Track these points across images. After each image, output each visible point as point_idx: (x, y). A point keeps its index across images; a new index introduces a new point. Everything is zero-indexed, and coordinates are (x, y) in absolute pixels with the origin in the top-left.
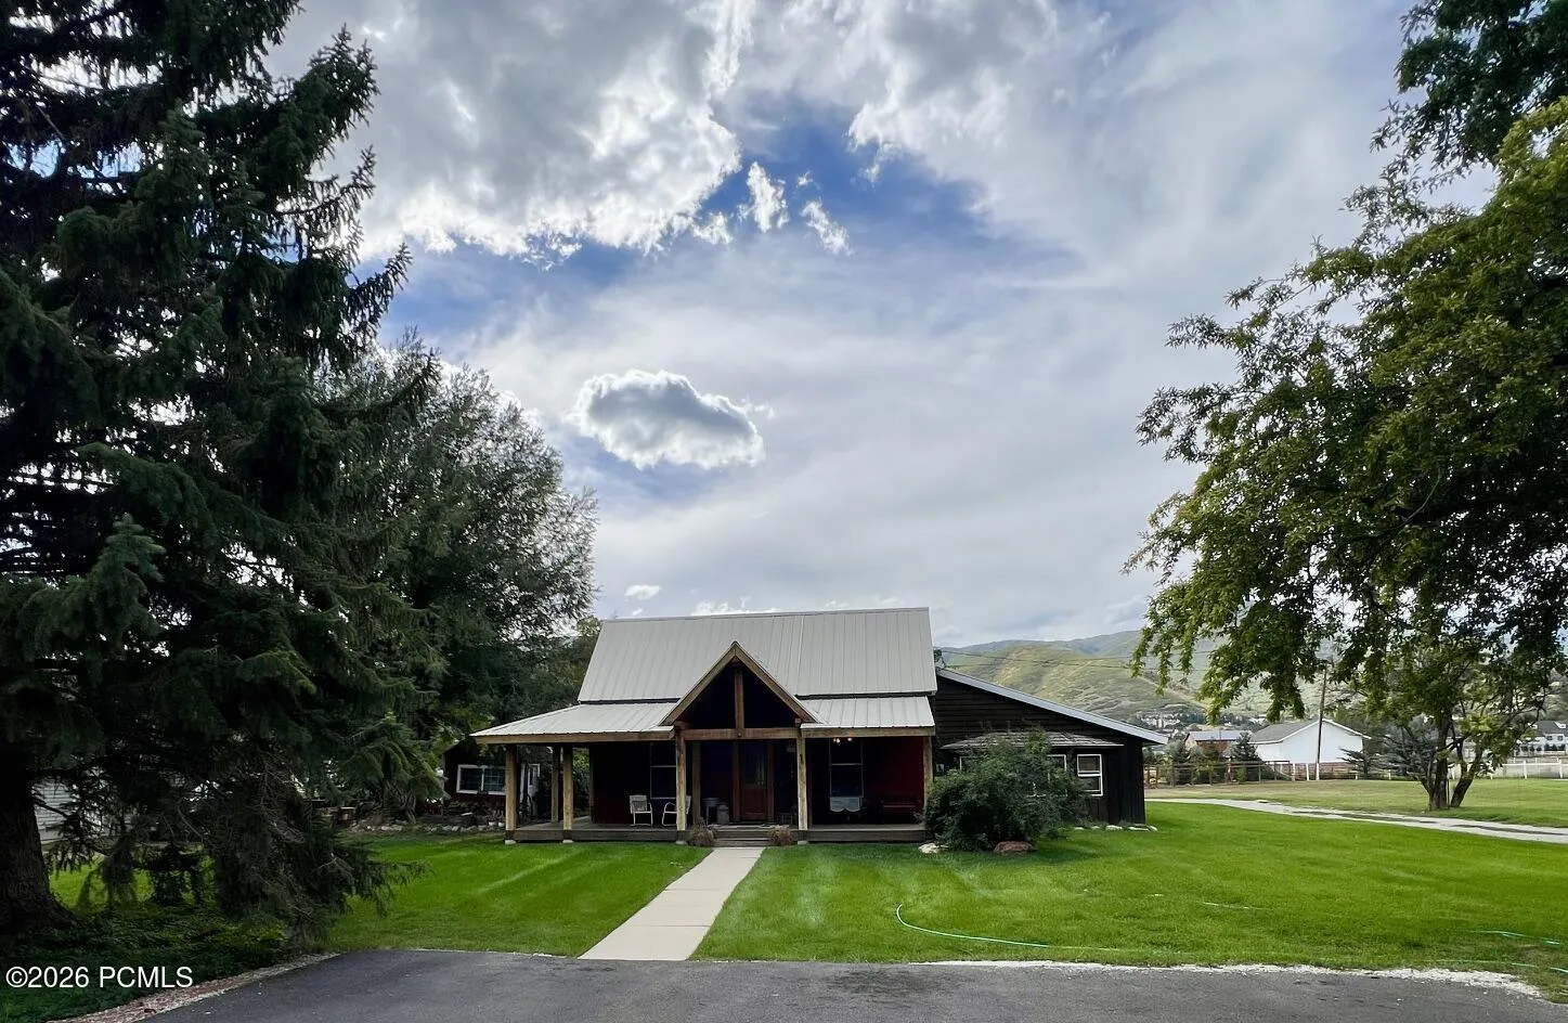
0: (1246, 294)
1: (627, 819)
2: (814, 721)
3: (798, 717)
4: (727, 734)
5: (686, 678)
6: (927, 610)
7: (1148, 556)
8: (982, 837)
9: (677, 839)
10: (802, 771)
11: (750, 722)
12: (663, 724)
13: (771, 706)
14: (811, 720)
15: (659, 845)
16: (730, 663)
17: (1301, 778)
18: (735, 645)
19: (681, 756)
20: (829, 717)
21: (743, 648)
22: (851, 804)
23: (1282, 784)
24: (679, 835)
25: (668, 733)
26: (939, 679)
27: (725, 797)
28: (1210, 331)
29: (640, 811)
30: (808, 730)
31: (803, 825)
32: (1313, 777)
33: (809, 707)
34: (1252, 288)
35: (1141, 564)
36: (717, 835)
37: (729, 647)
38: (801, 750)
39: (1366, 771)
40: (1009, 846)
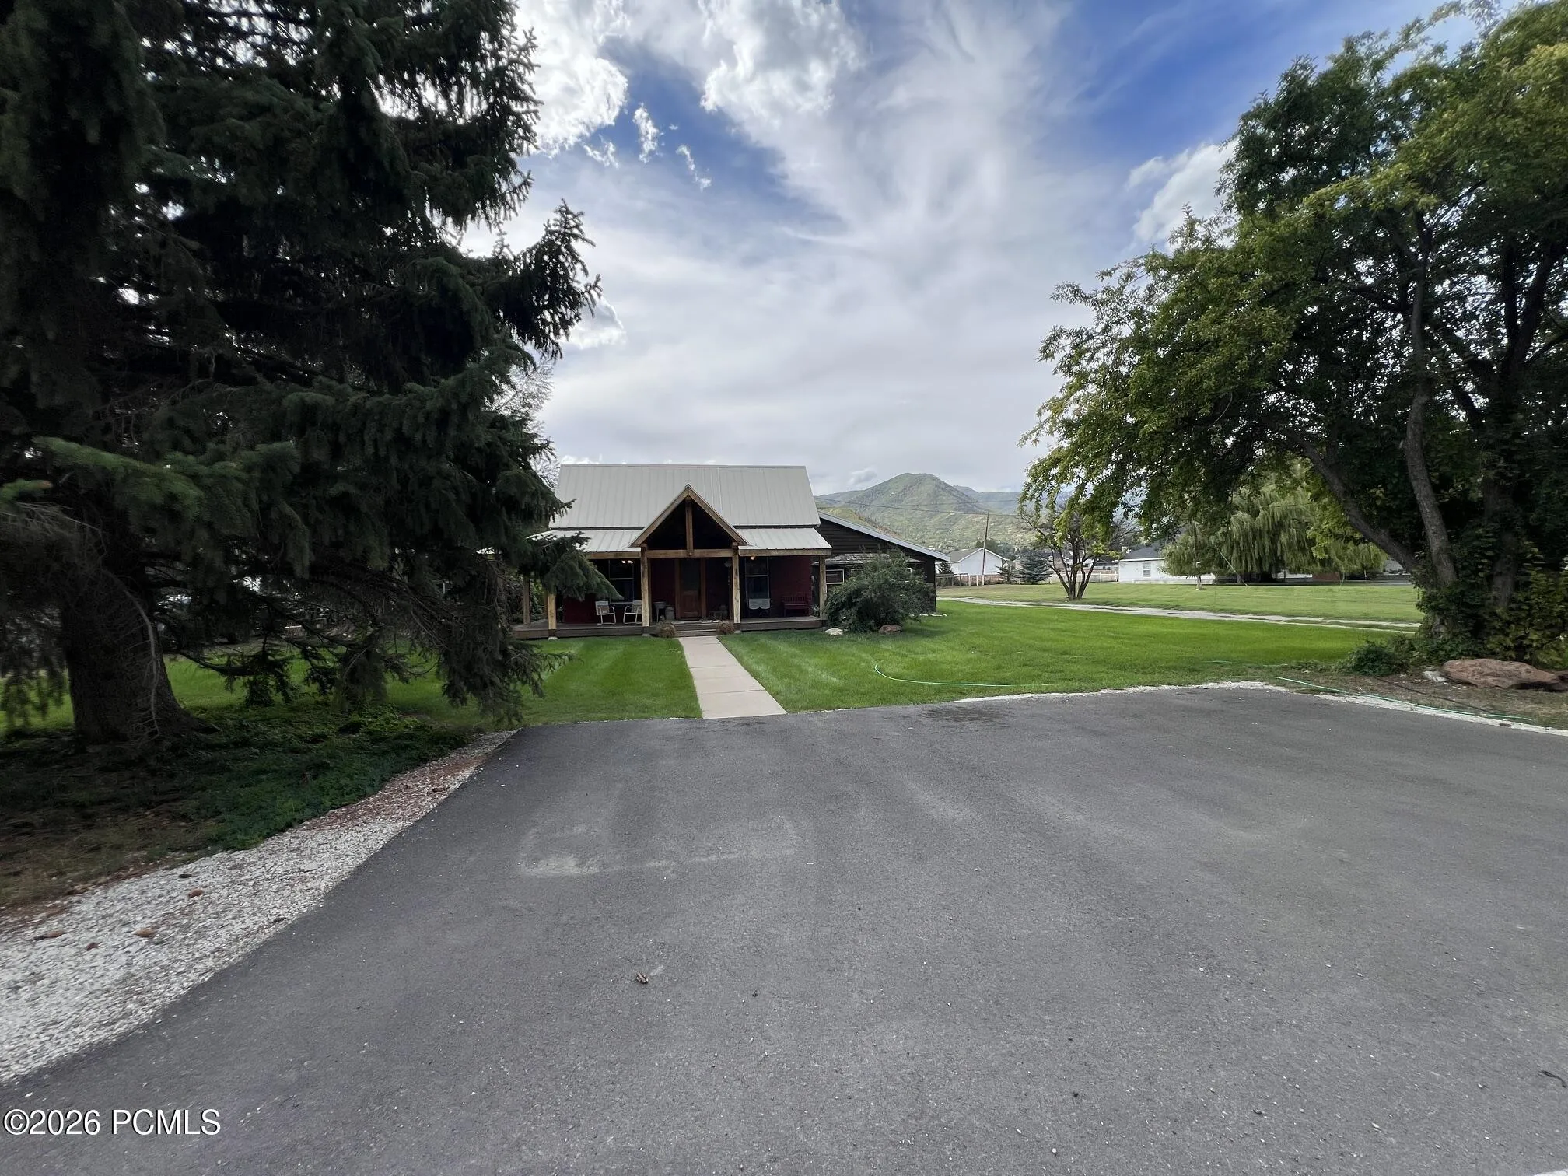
0: (1109, 274)
1: (596, 619)
2: (747, 544)
3: (735, 541)
4: (681, 553)
5: (650, 511)
6: (804, 467)
7: (1034, 437)
8: (872, 622)
9: (643, 633)
10: (736, 580)
11: (697, 545)
12: (633, 545)
13: (713, 532)
14: (745, 543)
15: (626, 638)
16: (685, 500)
17: (974, 585)
18: (688, 488)
19: (645, 570)
20: (757, 542)
21: (694, 489)
22: (764, 603)
23: (963, 588)
24: (644, 630)
25: (638, 552)
26: (821, 519)
27: (670, 601)
28: (1077, 293)
29: (605, 613)
30: (744, 550)
31: (737, 619)
32: (980, 583)
33: (744, 534)
34: (1114, 270)
35: (1029, 441)
36: (679, 628)
37: (683, 488)
38: (736, 566)
39: (1008, 579)
40: (890, 628)
